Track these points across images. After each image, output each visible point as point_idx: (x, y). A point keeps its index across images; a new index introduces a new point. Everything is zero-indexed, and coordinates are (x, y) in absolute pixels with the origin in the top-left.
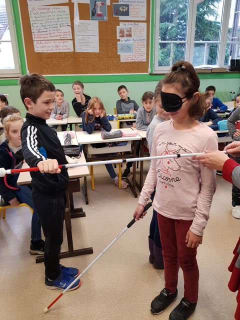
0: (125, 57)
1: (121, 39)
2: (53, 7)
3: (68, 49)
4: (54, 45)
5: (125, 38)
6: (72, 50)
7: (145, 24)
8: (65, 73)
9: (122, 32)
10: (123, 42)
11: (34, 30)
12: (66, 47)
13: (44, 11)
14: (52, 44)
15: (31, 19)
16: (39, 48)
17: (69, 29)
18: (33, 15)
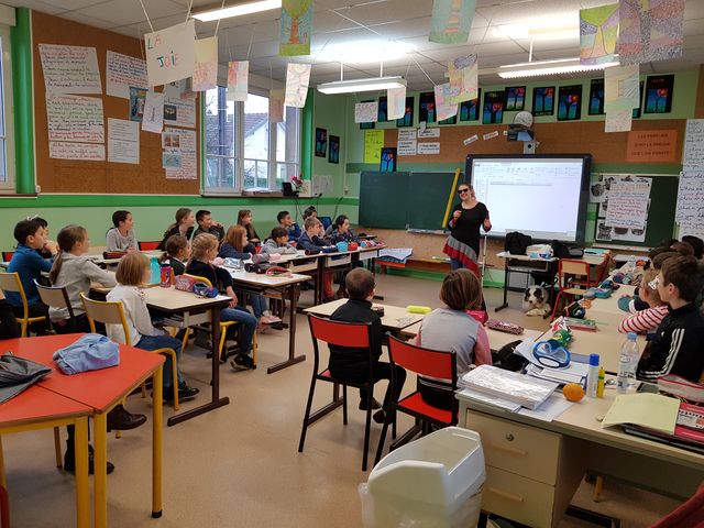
0: (171, 172)
1: (167, 148)
2: (80, 97)
3: (98, 156)
4: (79, 149)
5: (173, 148)
6: (103, 159)
7: (194, 133)
8: (90, 191)
9: (168, 139)
10: (168, 152)
11: (51, 125)
12: (96, 154)
13: (68, 101)
14: (77, 147)
15: (48, 110)
16: (56, 152)
17: (102, 129)
18: (52, 105)
